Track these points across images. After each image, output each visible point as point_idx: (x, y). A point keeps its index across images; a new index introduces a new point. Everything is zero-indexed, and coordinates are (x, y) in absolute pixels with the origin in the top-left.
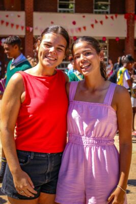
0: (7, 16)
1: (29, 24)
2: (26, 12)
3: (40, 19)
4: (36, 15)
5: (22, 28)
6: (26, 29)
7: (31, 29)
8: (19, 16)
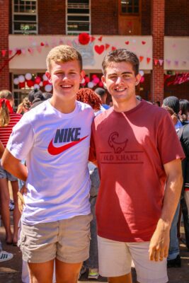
0: (127, 43)
1: (158, 54)
2: (153, 36)
3: (174, 46)
4: (168, 41)
5: (148, 60)
6: (154, 61)
7: (161, 61)
8: (144, 43)
